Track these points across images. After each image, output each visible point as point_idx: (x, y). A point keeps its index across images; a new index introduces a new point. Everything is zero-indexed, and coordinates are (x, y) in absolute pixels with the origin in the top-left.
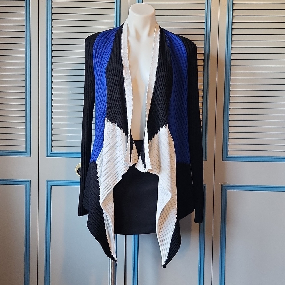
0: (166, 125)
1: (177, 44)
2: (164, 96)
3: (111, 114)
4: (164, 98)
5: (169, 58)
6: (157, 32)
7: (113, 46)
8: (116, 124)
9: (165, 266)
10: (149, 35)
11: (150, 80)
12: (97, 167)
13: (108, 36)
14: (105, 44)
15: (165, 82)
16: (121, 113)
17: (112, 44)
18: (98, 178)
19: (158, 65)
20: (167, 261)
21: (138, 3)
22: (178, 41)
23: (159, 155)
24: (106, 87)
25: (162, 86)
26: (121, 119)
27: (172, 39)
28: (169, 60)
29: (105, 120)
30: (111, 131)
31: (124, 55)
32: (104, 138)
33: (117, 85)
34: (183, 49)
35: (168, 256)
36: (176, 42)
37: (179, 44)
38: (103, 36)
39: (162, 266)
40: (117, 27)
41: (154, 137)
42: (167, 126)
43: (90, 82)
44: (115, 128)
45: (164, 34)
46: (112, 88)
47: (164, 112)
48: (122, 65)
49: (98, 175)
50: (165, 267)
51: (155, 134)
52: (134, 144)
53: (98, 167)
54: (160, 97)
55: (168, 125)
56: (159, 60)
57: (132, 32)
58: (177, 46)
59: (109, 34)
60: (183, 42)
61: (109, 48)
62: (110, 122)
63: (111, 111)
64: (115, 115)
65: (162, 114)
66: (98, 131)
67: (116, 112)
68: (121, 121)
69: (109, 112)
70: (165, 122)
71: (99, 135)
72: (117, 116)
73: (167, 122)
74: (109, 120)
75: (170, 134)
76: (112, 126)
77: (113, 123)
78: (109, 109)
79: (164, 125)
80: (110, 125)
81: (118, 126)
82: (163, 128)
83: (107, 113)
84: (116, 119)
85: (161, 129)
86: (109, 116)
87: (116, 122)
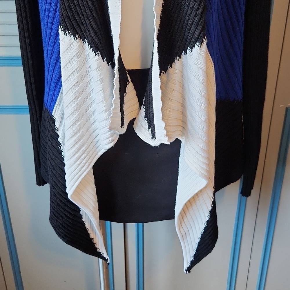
0: (202, 42)
3: (72, 18)
8: (86, 40)
9: (189, 270)
12: (54, 123)
16: (95, 16)
18: (59, 144)
20: (193, 263)
23: (183, 101)
26: (96, 28)
29: (60, 31)
30: (75, 57)
32: (62, 70)
35: (195, 256)
39: (184, 271)
41: (173, 66)
42: (204, 45)
44: (83, 48)
47: (198, 9)
49: (60, 140)
50: (189, 272)
51: (176, 61)
52: (128, 81)
53: (57, 124)
55: (206, 41)
62: (70, 35)
63: (71, 10)
64: (81, 20)
65: (193, 16)
66: (48, 49)
67: (82, 12)
68: (95, 35)
69: (67, 11)
70: (201, 33)
71: (51, 57)
72: (86, 21)
73: (205, 35)
74: (67, 31)
75: (208, 53)
76: (77, 45)
77: (79, 39)
78: (65, 5)
79: (198, 43)
80: (71, 43)
81: (90, 47)
82: (194, 48)
83: (63, 16)
84: (85, 30)
85: (189, 50)
86: (66, 20)
87: (84, 35)
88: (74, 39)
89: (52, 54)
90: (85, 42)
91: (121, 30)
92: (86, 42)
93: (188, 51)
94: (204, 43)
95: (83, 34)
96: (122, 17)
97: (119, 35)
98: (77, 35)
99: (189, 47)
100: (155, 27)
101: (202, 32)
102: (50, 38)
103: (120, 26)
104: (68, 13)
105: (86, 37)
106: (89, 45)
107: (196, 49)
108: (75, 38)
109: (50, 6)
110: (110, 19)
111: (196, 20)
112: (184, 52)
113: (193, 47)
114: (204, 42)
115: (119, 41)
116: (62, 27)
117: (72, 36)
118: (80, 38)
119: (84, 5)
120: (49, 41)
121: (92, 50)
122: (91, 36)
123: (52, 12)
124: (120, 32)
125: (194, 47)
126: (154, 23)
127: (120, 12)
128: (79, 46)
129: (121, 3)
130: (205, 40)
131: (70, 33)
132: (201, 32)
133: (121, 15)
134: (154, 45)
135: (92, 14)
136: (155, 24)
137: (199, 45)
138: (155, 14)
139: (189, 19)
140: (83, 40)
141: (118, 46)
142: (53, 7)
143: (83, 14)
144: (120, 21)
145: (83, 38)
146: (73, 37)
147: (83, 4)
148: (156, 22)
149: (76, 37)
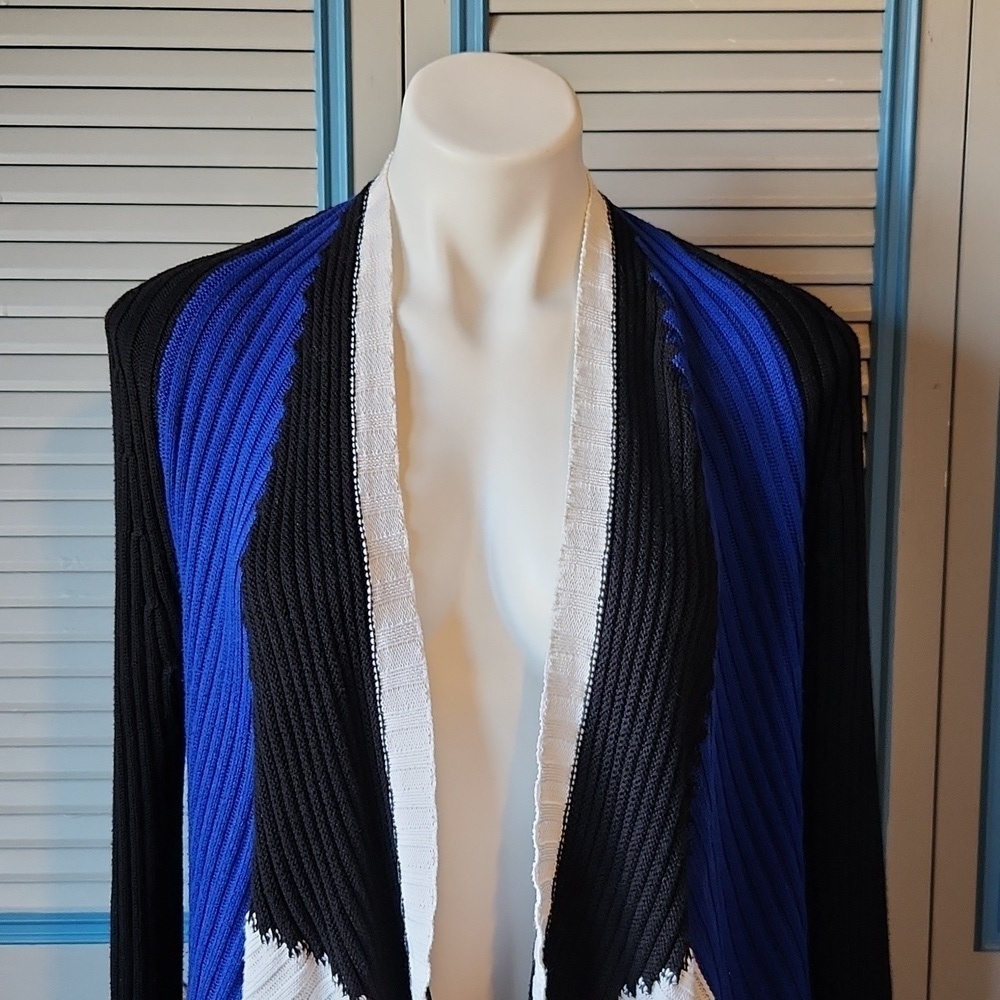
0: (679, 968)
1: (736, 343)
2: (658, 759)
3: (287, 894)
4: (662, 771)
5: (688, 468)
6: (592, 257)
7: (297, 373)
8: (326, 956)
10: (543, 287)
11: (560, 641)
13: (257, 291)
14: (239, 356)
15: (668, 655)
16: (357, 888)
17: (289, 359)
19: (613, 528)
21: (463, 49)
22: (742, 317)
24: (248, 686)
25: (648, 685)
26: (358, 926)
27: (695, 300)
28: (689, 479)
29: (249, 929)
31: (369, 452)
33: (326, 694)
34: (776, 379)
36: (727, 330)
37: (748, 343)
38: (223, 299)
40: (334, 204)
42: (692, 965)
43: (148, 599)
44: (315, 980)
45: (645, 276)
46: (291, 711)
47: (664, 870)
48: (359, 541)
54: (635, 763)
56: (616, 492)
57: (428, 271)
58: (734, 361)
59: (266, 281)
60: (775, 327)
61: (269, 393)
62: (280, 942)
63: (287, 871)
64: (314, 899)
65: (648, 891)
66: (202, 962)
67: (319, 877)
68: (354, 945)
69: (274, 873)
70: (675, 942)
71: (209, 990)
72: (328, 905)
73: (688, 945)
74: (270, 930)
75: (701, 977)
76: (298, 973)
77: (304, 954)
78: (269, 856)
79: (668, 970)
80: (279, 966)
81: (336, 979)
82: (656, 982)
83: (261, 885)
84: (325, 929)
85: (642, 987)
86: (270, 900)
87: (319, 941)
88: (290, 954)
89: (213, 979)
90: (324, 962)
91: (434, 937)
92: (327, 963)
93: (638, 991)
94: (686, 970)
95: (317, 937)
96: (438, 898)
97: (428, 952)
98: (299, 943)
99: (641, 979)
100: (538, 927)
101: (681, 939)
102: (211, 932)
103: (434, 924)
104: (276, 879)
105: (328, 949)
106: (334, 974)
107: (663, 986)
108: (293, 951)
109: (223, 840)
110: (403, 896)
111: (660, 902)
112: (625, 987)
113: (653, 981)
114: (687, 965)
115: (429, 970)
116: (254, 915)
117: (285, 945)
118: (309, 951)
119: (326, 860)
120: (208, 942)
121: (344, 990)
122: (342, 949)
123: (225, 860)
124: (431, 943)
125: (658, 979)
126: (534, 916)
127: (435, 886)
128: (303, 975)
129: (436, 859)
130: (689, 960)
131: (278, 937)
132: (676, 937)
133: (435, 892)
134: (533, 974)
135: (350, 886)
136: (536, 919)
137: (672, 977)
138: (538, 891)
139: (638, 898)
140: (318, 957)
141: (426, 985)
142: (230, 845)
143: (322, 884)
144: (434, 909)
145: (316, 950)
146: (288, 950)
147: (324, 855)
148: (541, 911)
149: (296, 950)
